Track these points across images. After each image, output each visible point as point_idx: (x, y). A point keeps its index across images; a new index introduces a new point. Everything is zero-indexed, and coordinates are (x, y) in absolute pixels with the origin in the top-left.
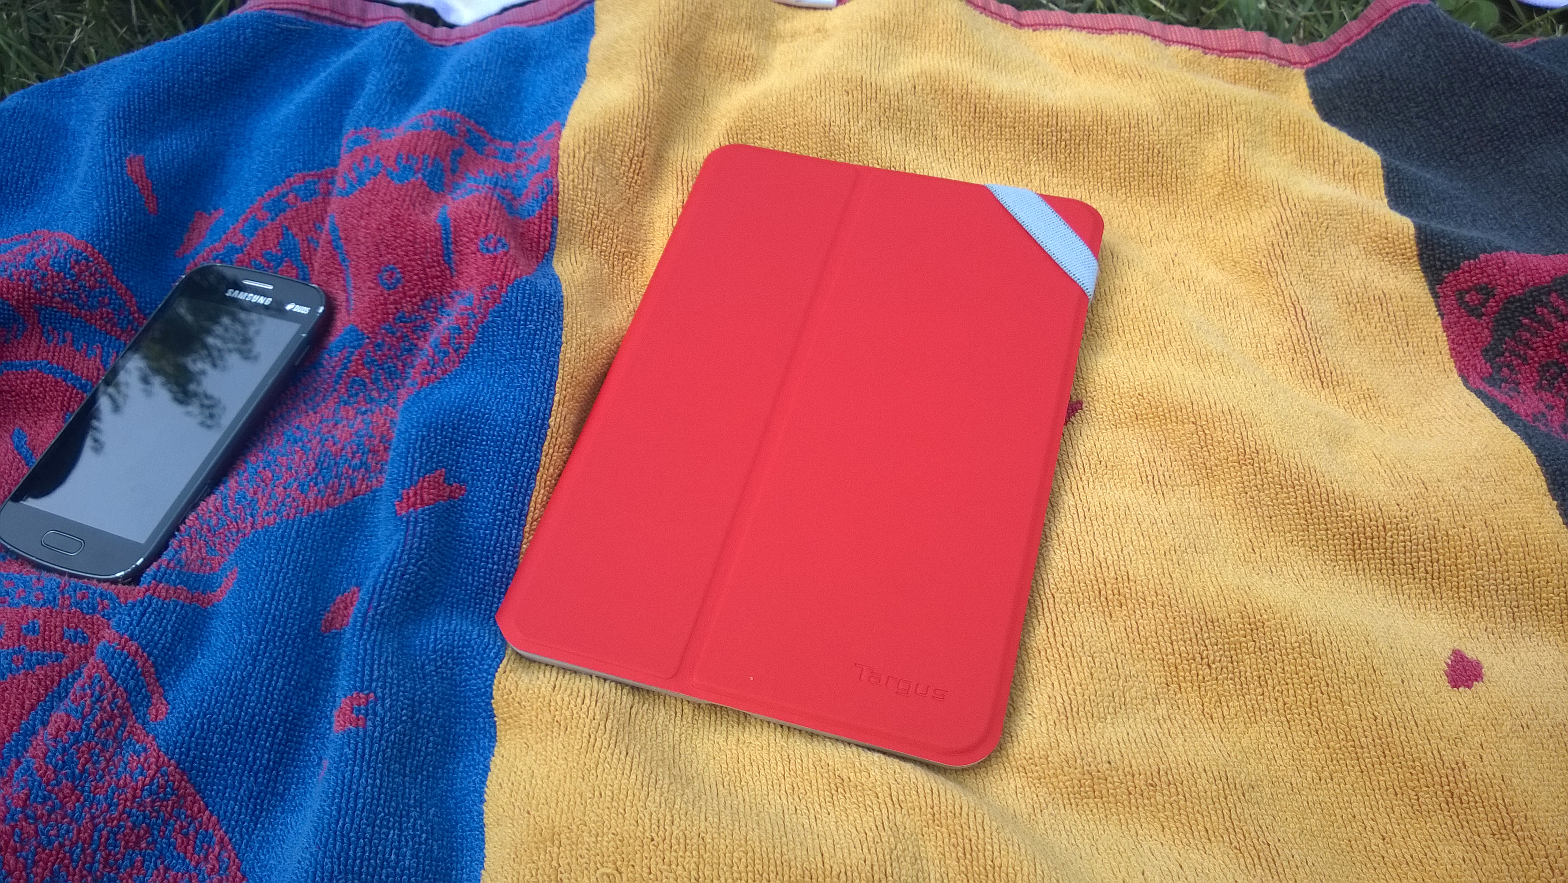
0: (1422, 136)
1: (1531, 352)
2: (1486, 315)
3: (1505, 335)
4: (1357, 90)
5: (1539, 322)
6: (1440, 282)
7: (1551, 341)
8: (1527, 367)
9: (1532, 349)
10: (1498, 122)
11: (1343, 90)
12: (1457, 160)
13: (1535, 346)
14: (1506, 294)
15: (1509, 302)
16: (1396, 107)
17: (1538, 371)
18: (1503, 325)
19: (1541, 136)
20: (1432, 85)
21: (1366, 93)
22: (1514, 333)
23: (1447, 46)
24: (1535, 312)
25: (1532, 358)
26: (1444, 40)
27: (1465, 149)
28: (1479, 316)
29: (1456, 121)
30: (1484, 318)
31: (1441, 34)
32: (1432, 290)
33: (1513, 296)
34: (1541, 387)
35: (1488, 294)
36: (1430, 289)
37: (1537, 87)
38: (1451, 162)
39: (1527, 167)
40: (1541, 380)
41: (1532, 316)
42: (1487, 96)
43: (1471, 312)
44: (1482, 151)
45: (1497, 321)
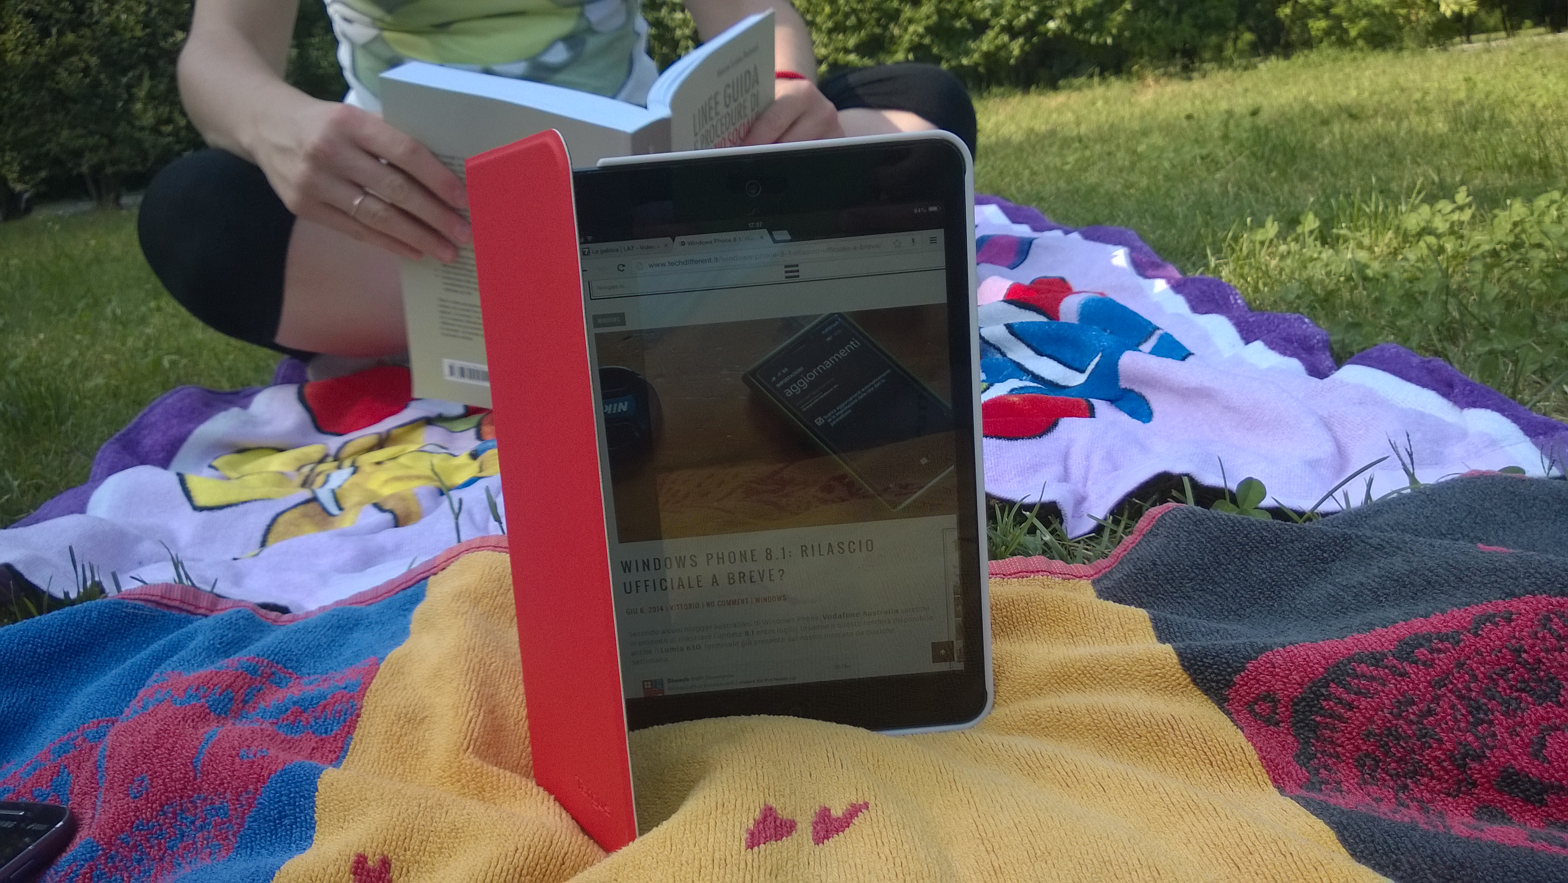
0: (1200, 603)
1: (1339, 749)
2: (1283, 722)
3: (1309, 738)
4: (1135, 581)
5: (1331, 716)
6: (1226, 700)
7: (1350, 733)
8: (1342, 764)
9: (1340, 746)
10: (1264, 576)
11: (1124, 585)
12: (1235, 615)
13: (1339, 742)
14: (1288, 696)
15: (1297, 704)
16: (1172, 587)
17: (1356, 767)
18: (1302, 728)
19: (1307, 579)
20: (1200, 562)
21: (1143, 581)
22: (1315, 732)
23: (1206, 529)
24: (1322, 708)
25: (1344, 755)
26: (1202, 524)
27: (1240, 605)
28: (1277, 724)
29: (1228, 585)
30: (1281, 725)
31: (1199, 520)
32: (1221, 708)
33: (1296, 697)
34: (1366, 782)
35: (1273, 701)
36: (1220, 708)
37: (1292, 541)
38: (1231, 617)
39: (1298, 602)
40: (1363, 775)
41: (1322, 712)
42: (1251, 559)
43: (1268, 721)
44: (1257, 603)
45: (1294, 725)
